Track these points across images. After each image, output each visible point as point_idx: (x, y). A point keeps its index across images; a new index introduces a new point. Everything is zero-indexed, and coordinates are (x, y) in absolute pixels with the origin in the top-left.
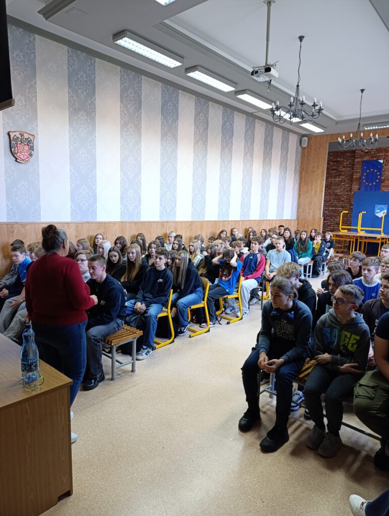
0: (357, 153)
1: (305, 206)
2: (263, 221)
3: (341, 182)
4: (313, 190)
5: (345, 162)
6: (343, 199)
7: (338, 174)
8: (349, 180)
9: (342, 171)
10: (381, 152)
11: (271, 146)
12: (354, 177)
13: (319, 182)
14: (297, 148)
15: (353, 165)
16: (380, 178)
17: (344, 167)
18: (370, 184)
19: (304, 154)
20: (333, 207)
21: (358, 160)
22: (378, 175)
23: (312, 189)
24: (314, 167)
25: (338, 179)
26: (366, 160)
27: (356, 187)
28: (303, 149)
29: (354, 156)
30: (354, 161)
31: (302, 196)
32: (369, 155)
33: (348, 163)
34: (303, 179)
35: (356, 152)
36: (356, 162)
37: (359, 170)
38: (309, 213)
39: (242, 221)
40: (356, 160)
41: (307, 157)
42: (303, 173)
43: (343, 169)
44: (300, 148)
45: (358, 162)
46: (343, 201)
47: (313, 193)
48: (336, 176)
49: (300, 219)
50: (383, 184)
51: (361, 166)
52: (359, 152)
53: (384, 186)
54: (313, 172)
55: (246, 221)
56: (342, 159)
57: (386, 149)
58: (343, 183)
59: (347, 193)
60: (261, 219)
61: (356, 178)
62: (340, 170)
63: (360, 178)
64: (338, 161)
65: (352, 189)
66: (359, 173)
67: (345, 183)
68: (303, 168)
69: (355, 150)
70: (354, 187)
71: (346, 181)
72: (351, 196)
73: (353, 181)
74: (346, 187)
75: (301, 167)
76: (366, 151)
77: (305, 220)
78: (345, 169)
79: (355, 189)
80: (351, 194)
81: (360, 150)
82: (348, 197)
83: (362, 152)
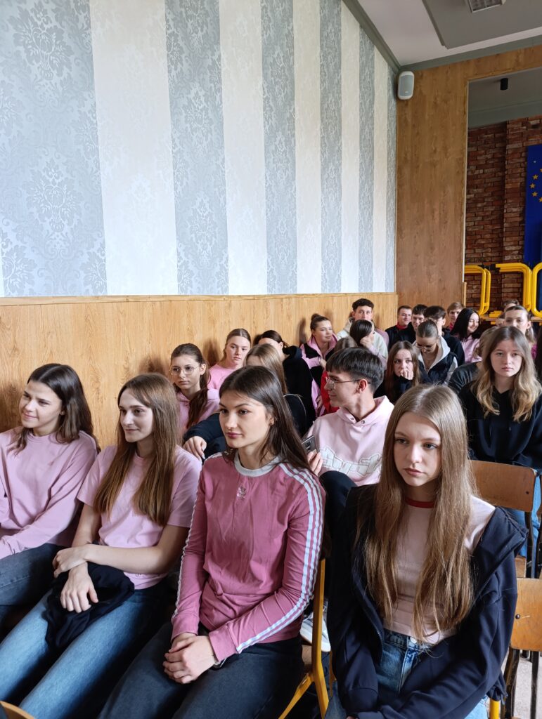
0: (512, 130)
1: (417, 256)
4: (437, 213)
6: (483, 242)
8: (492, 195)
11: (337, 61)
12: (508, 186)
13: (450, 190)
14: (389, 102)
15: (503, 159)
19: (406, 120)
21: (515, 146)
23: (433, 212)
24: (435, 151)
26: (534, 143)
27: (515, 210)
28: (402, 105)
29: (504, 140)
30: (504, 149)
31: (406, 232)
34: (406, 187)
35: (508, 126)
36: (510, 152)
37: (519, 171)
38: (429, 274)
39: (274, 297)
40: (509, 147)
41: (414, 126)
42: (407, 171)
44: (393, 102)
45: (515, 151)
46: (481, 246)
47: (437, 221)
49: (405, 292)
52: (516, 126)
54: (433, 165)
55: (289, 297)
59: (490, 227)
60: (327, 291)
61: (513, 190)
63: (525, 188)
65: (506, 215)
66: (521, 177)
67: (485, 204)
68: (406, 158)
69: (505, 124)
70: (509, 210)
71: (486, 200)
72: (502, 232)
73: (506, 196)
74: (487, 214)
75: (398, 156)
76: (533, 123)
77: (420, 292)
78: (481, 171)
79: (512, 215)
80: (502, 228)
81: (517, 122)
82: (495, 236)
83: (523, 126)
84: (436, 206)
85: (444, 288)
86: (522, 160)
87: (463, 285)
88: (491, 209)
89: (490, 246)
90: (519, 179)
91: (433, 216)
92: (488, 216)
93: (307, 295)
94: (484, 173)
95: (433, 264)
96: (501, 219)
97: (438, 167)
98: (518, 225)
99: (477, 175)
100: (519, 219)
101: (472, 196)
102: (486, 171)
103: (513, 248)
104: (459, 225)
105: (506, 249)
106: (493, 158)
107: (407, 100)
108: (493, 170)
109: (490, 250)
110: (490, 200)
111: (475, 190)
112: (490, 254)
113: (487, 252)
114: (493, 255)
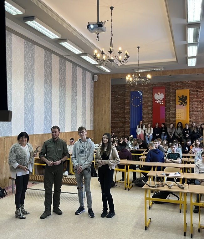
1: (99, 121)
3: (118, 104)
5: (120, 92)
7: (116, 99)
8: (123, 103)
9: (118, 98)
11: (76, 80)
12: (126, 101)
13: (107, 105)
14: (91, 82)
15: (125, 94)
16: (142, 102)
17: (119, 95)
18: (136, 106)
19: (96, 86)
20: (114, 121)
21: (128, 91)
22: (140, 101)
24: (103, 95)
25: (117, 103)
26: (132, 91)
27: (128, 108)
28: (95, 82)
29: (125, 88)
31: (96, 114)
32: (134, 88)
34: (96, 103)
37: (129, 97)
38: (102, 126)
40: (126, 91)
41: (98, 88)
42: (96, 99)
44: (93, 82)
46: (120, 117)
48: (115, 100)
49: (96, 130)
50: (143, 106)
52: (128, 86)
53: (144, 108)
55: (63, 133)
56: (118, 90)
58: (119, 106)
59: (122, 112)
60: (73, 131)
62: (117, 97)
63: (130, 102)
64: (115, 91)
65: (126, 109)
68: (96, 95)
69: (125, 85)
72: (125, 114)
73: (126, 104)
75: (94, 95)
80: (125, 112)
82: (123, 114)
84: (103, 108)
86: (129, 95)
88: (122, 107)
90: (129, 100)
91: (103, 111)
92: (121, 109)
93: (68, 132)
95: (103, 123)
97: (104, 98)
98: (128, 112)
100: (129, 110)
103: (128, 118)
105: (126, 118)
106: (122, 93)
108: (123, 96)
109: (122, 118)
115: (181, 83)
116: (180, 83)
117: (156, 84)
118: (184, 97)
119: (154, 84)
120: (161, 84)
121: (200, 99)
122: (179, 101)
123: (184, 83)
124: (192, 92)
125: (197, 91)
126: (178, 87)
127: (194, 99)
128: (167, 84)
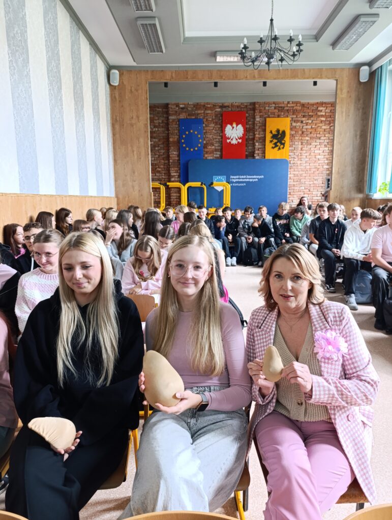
0: (171, 108)
1: (126, 176)
2: (85, 197)
4: (135, 152)
5: (156, 120)
6: (160, 170)
8: (163, 144)
10: (199, 109)
12: (171, 140)
13: (142, 140)
15: (168, 124)
16: (202, 141)
18: (192, 150)
19: (115, 97)
21: (173, 117)
22: (200, 138)
23: (133, 152)
24: (132, 118)
26: (182, 118)
27: (175, 153)
28: (113, 88)
29: (167, 113)
30: (168, 119)
31: (119, 162)
32: (186, 112)
33: (160, 121)
34: (117, 136)
35: (169, 106)
36: (171, 121)
37: (176, 132)
38: (133, 187)
40: (170, 117)
41: (120, 101)
42: (117, 127)
43: (154, 130)
45: (174, 120)
46: (159, 172)
47: (136, 157)
49: (121, 197)
50: (206, 150)
51: (177, 126)
52: (173, 107)
53: (207, 153)
54: (132, 125)
57: (204, 106)
58: (157, 148)
59: (163, 161)
60: (82, 194)
61: (174, 142)
63: (179, 141)
65: (171, 156)
66: (177, 135)
67: (159, 148)
68: (116, 119)
69: (167, 104)
70: (172, 153)
71: (160, 146)
72: (169, 165)
73: (170, 145)
74: (161, 154)
75: (112, 118)
76: (181, 106)
77: (129, 197)
78: (157, 129)
79: (174, 156)
80: (169, 162)
81: (174, 104)
82: (166, 167)
83: (176, 107)
84: (135, 149)
85: (142, 195)
87: (151, 193)
88: (163, 151)
89: (164, 172)
90: (176, 136)
91: (133, 154)
92: (161, 155)
94: (158, 130)
95: (135, 181)
96: (168, 157)
97: (134, 126)
98: (176, 161)
99: (154, 131)
100: (177, 158)
101: (153, 143)
102: (159, 129)
103: (175, 174)
104: (147, 160)
105: (172, 174)
106: (163, 122)
107: (115, 86)
108: (163, 129)
109: (163, 174)
110: (162, 146)
111: (154, 140)
112: (163, 177)
113: (162, 175)
114: (165, 177)
115: (276, 104)
116: (274, 105)
117: (228, 107)
118: (281, 132)
119: (225, 107)
120: (238, 107)
121: (307, 138)
122: (271, 140)
123: (280, 105)
124: (294, 124)
125: (302, 122)
126: (269, 114)
127: (298, 138)
128: (250, 107)
